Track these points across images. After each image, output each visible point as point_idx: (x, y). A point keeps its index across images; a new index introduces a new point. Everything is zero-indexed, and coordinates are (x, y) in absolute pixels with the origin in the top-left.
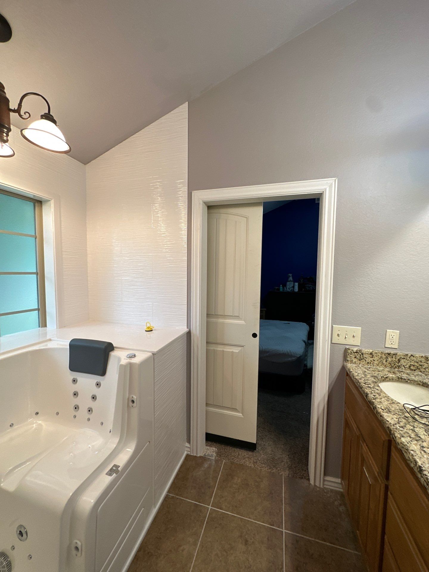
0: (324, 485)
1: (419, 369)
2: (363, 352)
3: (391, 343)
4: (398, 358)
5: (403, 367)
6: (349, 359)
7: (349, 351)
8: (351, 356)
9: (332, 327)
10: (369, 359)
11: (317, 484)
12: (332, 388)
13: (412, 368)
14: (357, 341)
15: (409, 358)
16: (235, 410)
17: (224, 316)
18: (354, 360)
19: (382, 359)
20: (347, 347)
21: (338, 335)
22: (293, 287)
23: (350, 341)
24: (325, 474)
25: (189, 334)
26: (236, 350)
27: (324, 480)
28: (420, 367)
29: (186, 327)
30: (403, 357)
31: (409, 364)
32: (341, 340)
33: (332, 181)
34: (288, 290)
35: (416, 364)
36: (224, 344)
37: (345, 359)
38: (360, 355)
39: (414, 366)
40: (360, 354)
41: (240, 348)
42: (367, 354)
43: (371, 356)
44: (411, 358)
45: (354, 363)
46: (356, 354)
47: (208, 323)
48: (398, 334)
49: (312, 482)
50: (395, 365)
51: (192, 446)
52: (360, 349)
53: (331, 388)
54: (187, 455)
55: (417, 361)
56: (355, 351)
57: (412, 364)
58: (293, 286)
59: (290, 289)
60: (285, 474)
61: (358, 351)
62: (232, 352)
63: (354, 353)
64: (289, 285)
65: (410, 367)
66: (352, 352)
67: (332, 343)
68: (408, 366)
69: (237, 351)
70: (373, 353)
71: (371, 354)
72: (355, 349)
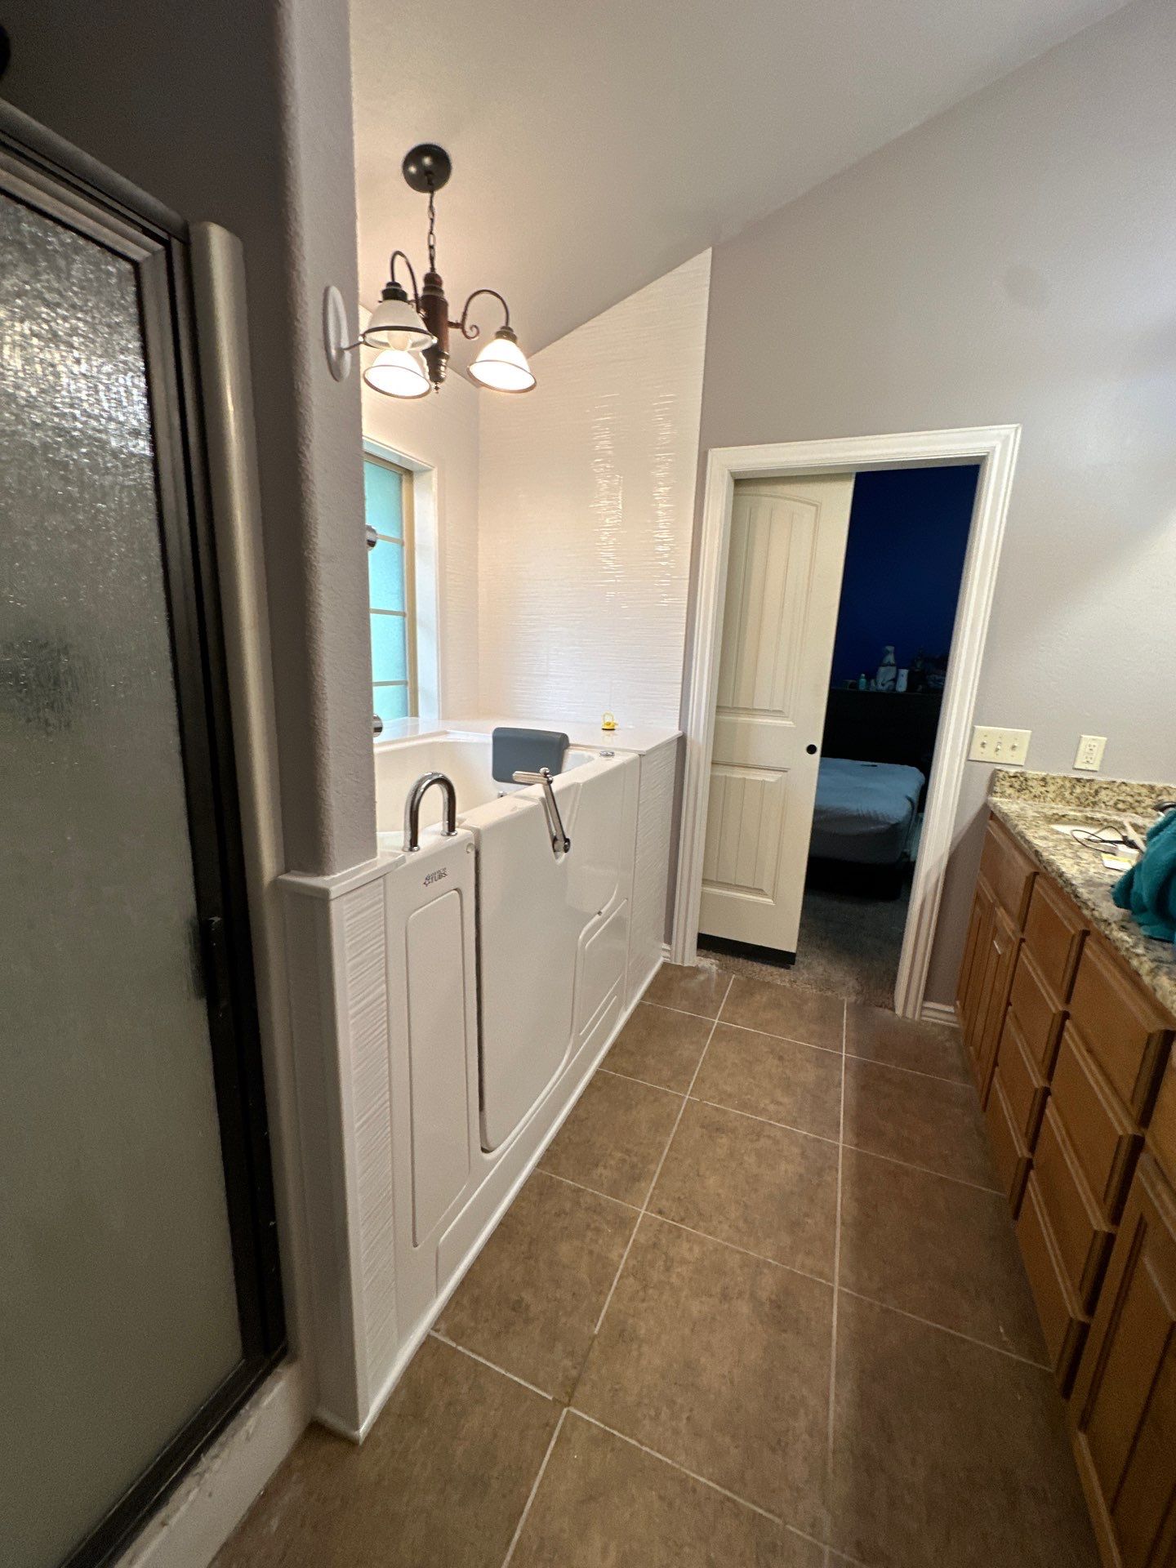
0: (921, 1015)
1: (1133, 808)
2: (1027, 776)
3: (1085, 761)
4: (1096, 787)
5: (1103, 805)
6: (998, 789)
7: (1001, 775)
8: (1003, 782)
9: (973, 729)
10: (1038, 789)
11: (909, 1014)
12: (959, 845)
13: (1120, 806)
14: (1019, 757)
15: (1118, 787)
16: (759, 891)
17: (751, 711)
18: (1009, 791)
19: (1063, 790)
20: (999, 767)
21: (983, 745)
22: (895, 680)
23: (1006, 756)
24: (926, 998)
25: (682, 741)
26: (771, 777)
27: (923, 1008)
28: (1137, 804)
29: (677, 728)
30: (1105, 786)
31: (1115, 799)
32: (988, 754)
33: (1008, 430)
34: (880, 687)
35: (1129, 799)
36: (747, 767)
37: (991, 790)
38: (1021, 783)
39: (1124, 802)
40: (1022, 779)
41: (779, 775)
42: (1036, 779)
43: (1042, 783)
44: (1121, 788)
45: (1006, 797)
46: (1013, 779)
47: (717, 724)
48: (1104, 743)
49: (899, 1012)
50: (1087, 802)
51: (674, 948)
52: (1023, 770)
53: (956, 845)
54: (665, 965)
55: (1132, 793)
56: (1011, 775)
57: (1121, 798)
58: (894, 676)
59: (886, 686)
60: (848, 999)
61: (1018, 775)
62: (764, 782)
63: (1010, 777)
64: (885, 675)
65: (1116, 804)
66: (1006, 775)
67: (968, 760)
68: (1111, 803)
69: (772, 780)
70: (1048, 778)
71: (1044, 779)
72: (1012, 771)
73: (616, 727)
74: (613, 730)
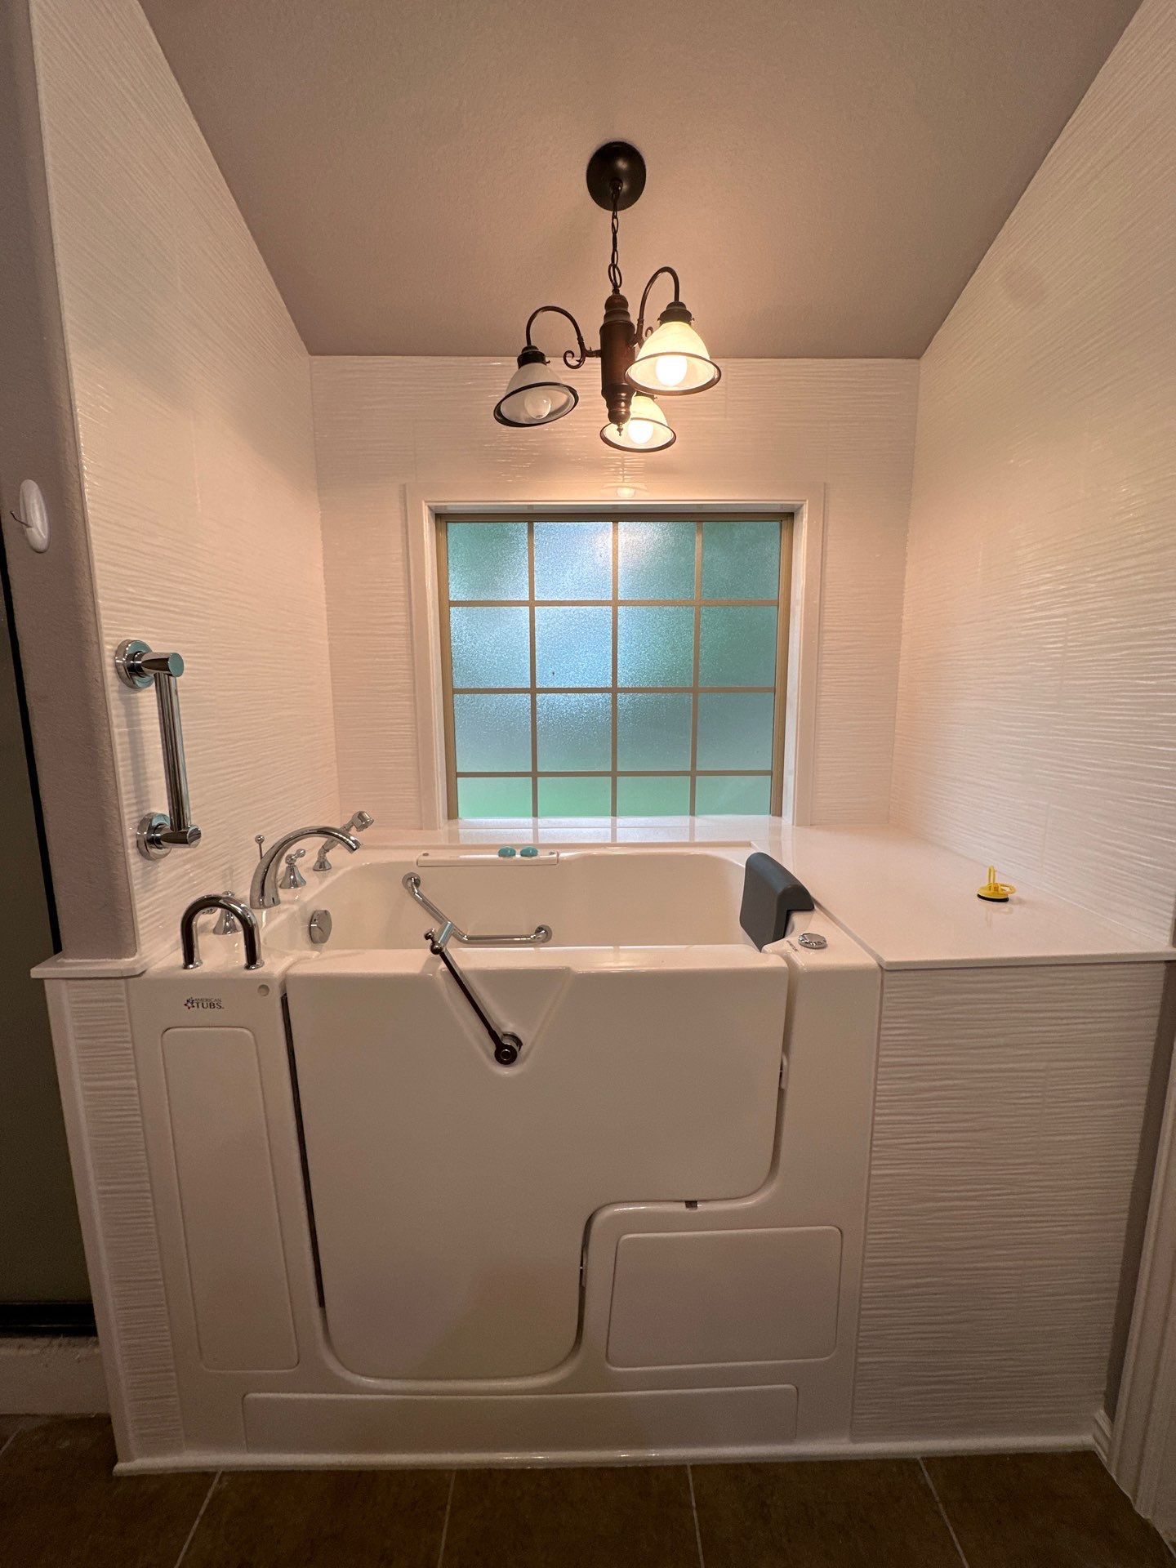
73: (1009, 896)
74: (1005, 900)
